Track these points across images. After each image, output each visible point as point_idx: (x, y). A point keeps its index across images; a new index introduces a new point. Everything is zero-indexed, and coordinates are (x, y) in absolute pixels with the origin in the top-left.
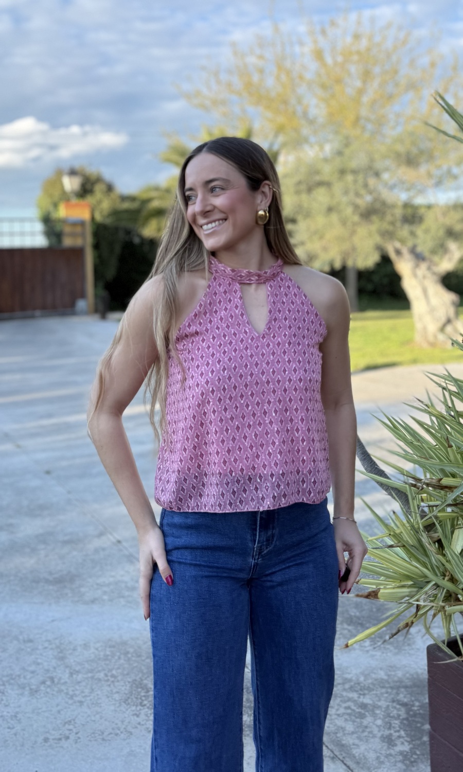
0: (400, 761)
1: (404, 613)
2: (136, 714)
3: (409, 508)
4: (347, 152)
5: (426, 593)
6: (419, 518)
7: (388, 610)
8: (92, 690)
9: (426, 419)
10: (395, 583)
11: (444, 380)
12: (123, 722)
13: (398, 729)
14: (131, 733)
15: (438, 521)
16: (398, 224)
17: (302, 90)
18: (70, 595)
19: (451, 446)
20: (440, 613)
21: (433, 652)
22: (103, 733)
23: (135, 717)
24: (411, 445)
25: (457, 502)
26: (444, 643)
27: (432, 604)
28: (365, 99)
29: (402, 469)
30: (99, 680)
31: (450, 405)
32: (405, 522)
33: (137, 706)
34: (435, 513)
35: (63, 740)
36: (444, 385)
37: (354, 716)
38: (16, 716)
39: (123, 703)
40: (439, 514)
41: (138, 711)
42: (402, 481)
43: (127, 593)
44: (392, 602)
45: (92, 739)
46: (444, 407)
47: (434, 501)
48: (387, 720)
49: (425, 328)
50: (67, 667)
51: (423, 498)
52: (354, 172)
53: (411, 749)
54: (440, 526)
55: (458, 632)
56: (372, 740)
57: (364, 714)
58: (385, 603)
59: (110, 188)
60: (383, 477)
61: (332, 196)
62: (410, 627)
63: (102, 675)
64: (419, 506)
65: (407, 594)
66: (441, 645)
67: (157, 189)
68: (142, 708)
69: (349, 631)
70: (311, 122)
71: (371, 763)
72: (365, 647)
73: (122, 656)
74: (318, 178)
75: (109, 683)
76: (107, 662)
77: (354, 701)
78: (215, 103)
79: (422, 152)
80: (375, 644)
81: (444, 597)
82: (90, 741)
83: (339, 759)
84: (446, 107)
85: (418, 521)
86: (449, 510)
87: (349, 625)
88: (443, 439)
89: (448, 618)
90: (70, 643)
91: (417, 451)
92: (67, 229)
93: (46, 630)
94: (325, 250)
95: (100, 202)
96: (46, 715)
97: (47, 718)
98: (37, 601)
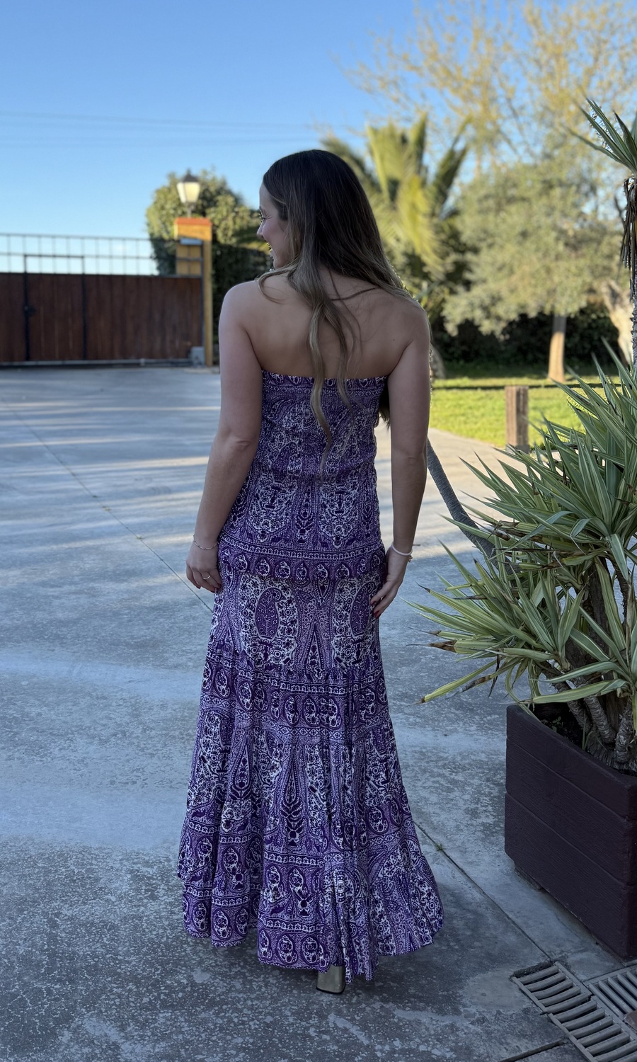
0: (480, 831)
8: (165, 745)
13: (486, 804)
18: (151, 659)
35: (130, 784)
38: (83, 761)
48: (476, 795)
50: (141, 723)
53: (494, 822)
57: (453, 789)
82: (157, 787)
90: (146, 702)
93: (122, 690)
94: (513, 291)
95: (225, 218)
96: (114, 761)
97: (115, 764)
98: (114, 663)
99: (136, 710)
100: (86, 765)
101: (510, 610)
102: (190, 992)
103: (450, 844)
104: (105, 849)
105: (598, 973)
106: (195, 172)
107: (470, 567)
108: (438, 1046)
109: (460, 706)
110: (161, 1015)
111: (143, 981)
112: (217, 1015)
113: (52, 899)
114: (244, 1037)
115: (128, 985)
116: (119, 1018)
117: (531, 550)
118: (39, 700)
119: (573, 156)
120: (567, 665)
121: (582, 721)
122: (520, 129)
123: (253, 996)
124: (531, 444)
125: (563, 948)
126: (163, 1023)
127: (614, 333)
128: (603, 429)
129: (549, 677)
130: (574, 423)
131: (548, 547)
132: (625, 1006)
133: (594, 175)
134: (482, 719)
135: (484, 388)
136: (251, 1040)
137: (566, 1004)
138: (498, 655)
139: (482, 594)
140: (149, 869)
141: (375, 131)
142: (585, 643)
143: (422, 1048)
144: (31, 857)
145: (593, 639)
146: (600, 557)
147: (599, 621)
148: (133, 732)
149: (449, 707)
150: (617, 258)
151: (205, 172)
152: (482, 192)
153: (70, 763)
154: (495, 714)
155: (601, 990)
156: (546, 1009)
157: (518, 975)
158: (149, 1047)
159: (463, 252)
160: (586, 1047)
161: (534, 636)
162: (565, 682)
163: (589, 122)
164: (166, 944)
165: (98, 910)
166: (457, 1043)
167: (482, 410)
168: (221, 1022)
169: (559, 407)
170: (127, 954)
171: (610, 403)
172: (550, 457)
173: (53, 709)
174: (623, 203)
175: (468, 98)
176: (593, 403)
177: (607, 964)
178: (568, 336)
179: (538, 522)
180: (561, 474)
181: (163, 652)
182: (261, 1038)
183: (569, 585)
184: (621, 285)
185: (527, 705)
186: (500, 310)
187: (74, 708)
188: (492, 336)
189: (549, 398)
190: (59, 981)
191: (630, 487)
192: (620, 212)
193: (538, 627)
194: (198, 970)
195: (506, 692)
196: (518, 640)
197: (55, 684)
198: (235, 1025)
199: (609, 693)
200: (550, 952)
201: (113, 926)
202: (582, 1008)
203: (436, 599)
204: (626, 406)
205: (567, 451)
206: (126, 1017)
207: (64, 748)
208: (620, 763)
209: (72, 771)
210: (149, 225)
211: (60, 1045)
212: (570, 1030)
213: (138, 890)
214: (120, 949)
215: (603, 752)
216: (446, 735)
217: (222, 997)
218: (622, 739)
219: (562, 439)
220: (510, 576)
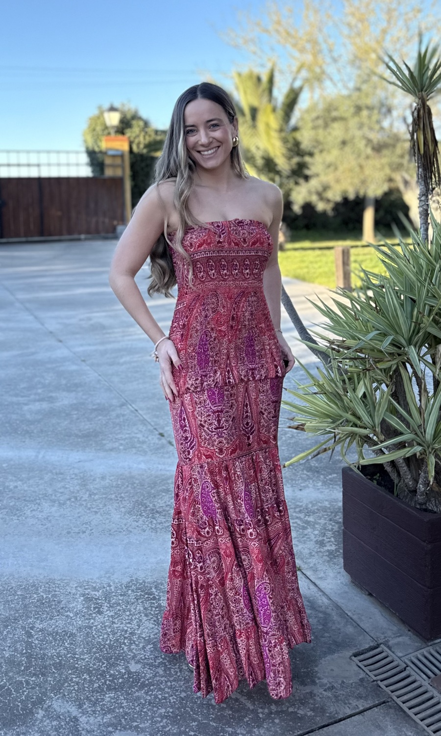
0: (326, 556)
12: (125, 525)
13: (330, 537)
14: (131, 532)
18: (94, 445)
22: (110, 531)
23: (135, 522)
30: (111, 499)
35: (81, 533)
37: (299, 528)
38: (47, 518)
39: (127, 514)
41: (137, 519)
43: (138, 445)
48: (322, 531)
53: (336, 549)
56: (308, 543)
57: (307, 527)
63: (113, 496)
68: (140, 517)
73: (130, 485)
75: (118, 501)
76: (118, 489)
77: (301, 519)
82: (101, 535)
90: (91, 476)
93: (74, 468)
94: (338, 181)
95: (138, 136)
96: (70, 518)
97: (70, 520)
98: (68, 449)
99: (84, 481)
100: (50, 521)
101: (342, 400)
102: (127, 678)
103: (306, 566)
104: (64, 580)
105: (410, 651)
106: (117, 105)
107: (314, 372)
108: (302, 708)
109: (310, 469)
110: (107, 696)
111: (94, 672)
112: (146, 693)
113: (28, 617)
114: (166, 709)
115: (83, 676)
116: (77, 699)
117: (355, 359)
118: (15, 477)
119: (375, 88)
120: (382, 438)
121: (394, 476)
122: (339, 71)
123: (172, 679)
124: (353, 286)
125: (386, 635)
126: (108, 701)
127: (406, 209)
128: (400, 274)
129: (370, 446)
130: (382, 271)
131: (367, 356)
132: (430, 673)
133: (389, 102)
134: (325, 478)
135: (321, 249)
136: (171, 710)
137: (389, 674)
138: (334, 432)
139: (322, 390)
140: (96, 593)
141: (240, 75)
142: (394, 422)
143: (291, 710)
144: (12, 588)
145: (399, 418)
146: (402, 362)
147: (403, 406)
148: (82, 497)
149: (303, 470)
150: (407, 157)
151: (123, 105)
152: (314, 115)
153: (39, 520)
154: (334, 473)
155: (413, 663)
156: (375, 678)
157: (356, 655)
158: (99, 719)
159: (302, 156)
160: (404, 703)
161: (359, 418)
162: (381, 449)
163: (385, 66)
164: (109, 645)
165: (61, 623)
166: (314, 705)
167: (319, 264)
168: (149, 698)
169: (371, 260)
170: (82, 653)
171: (405, 256)
172: (366, 294)
173: (26, 483)
174: (410, 120)
175: (302, 50)
176: (394, 256)
177: (416, 644)
178: (377, 211)
179: (359, 339)
180: (374, 305)
181: (102, 440)
182: (178, 708)
183: (382, 382)
184: (412, 176)
185: (355, 466)
186: (330, 195)
187: (41, 482)
188: (324, 213)
189: (364, 254)
190: (34, 675)
191: (420, 313)
192: (408, 126)
193: (361, 412)
194: (133, 662)
195: (341, 458)
196: (347, 421)
197: (26, 465)
198: (159, 700)
199: (411, 456)
200: (377, 638)
201: (72, 634)
202: (400, 676)
203: (291, 395)
204: (416, 258)
205: (377, 289)
206: (82, 698)
207: (34, 510)
208: (421, 504)
209: (40, 526)
210: (85, 141)
211: (36, 720)
212: (392, 692)
213: (88, 608)
214: (77, 650)
215: (409, 497)
216: (301, 490)
217: (150, 681)
218: (421, 487)
219: (374, 282)
220: (341, 378)
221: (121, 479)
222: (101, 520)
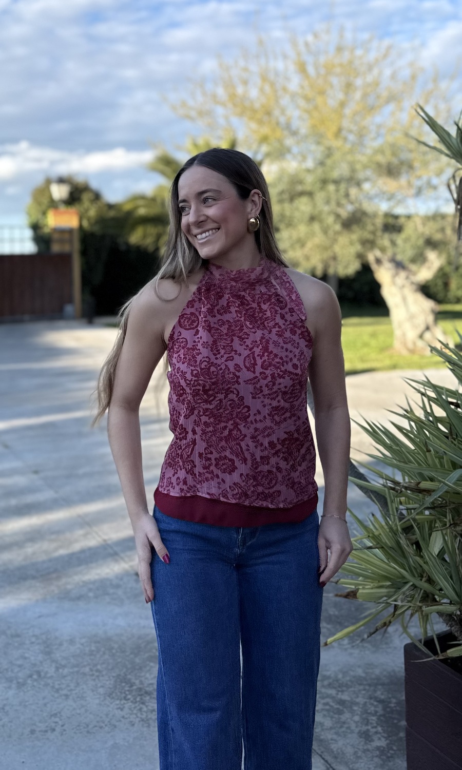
0: (377, 756)
1: (382, 612)
2: (119, 708)
3: (388, 510)
4: (329, 162)
5: (404, 593)
6: (397, 521)
7: (366, 609)
8: (78, 684)
9: (405, 424)
10: (374, 584)
11: (422, 386)
12: (107, 715)
13: (375, 725)
14: (115, 726)
15: (416, 524)
16: (379, 233)
17: (285, 101)
19: (429, 451)
20: (417, 613)
21: (410, 650)
22: (88, 726)
23: (119, 710)
24: (389, 449)
25: (435, 505)
26: (421, 642)
27: (410, 604)
28: (348, 111)
29: (381, 472)
30: (84, 674)
31: (429, 410)
32: (384, 524)
33: (121, 700)
34: (412, 516)
35: (49, 733)
36: (423, 391)
37: (333, 712)
39: (108, 698)
40: (417, 517)
41: (122, 705)
42: (381, 484)
43: (111, 591)
44: (371, 601)
45: (77, 732)
46: (422, 412)
47: (413, 504)
48: (364, 716)
49: (404, 335)
50: (53, 661)
51: (402, 501)
52: (336, 182)
53: (388, 745)
54: (419, 528)
55: (434, 631)
56: (349, 736)
57: (343, 710)
58: (364, 602)
59: (97, 196)
60: (363, 480)
61: (314, 206)
62: (388, 626)
63: (87, 669)
64: (397, 509)
65: (385, 594)
66: (418, 644)
67: (142, 197)
68: (125, 702)
69: (328, 629)
70: (294, 133)
71: (348, 757)
72: (343, 645)
73: (107, 652)
74: (299, 188)
75: (94, 677)
76: (92, 657)
77: (333, 698)
78: (201, 114)
79: (402, 163)
80: (353, 642)
81: (422, 597)
82: (75, 733)
83: (317, 753)
84: (427, 119)
85: (396, 523)
86: (427, 512)
87: (328, 623)
88: (422, 444)
89: (426, 618)
91: (396, 455)
92: (56, 236)
93: (33, 626)
95: (88, 210)
96: (33, 707)
97: (34, 710)
99: (48, 647)
148: (47, 671)
221: (95, 642)
222: (74, 709)
